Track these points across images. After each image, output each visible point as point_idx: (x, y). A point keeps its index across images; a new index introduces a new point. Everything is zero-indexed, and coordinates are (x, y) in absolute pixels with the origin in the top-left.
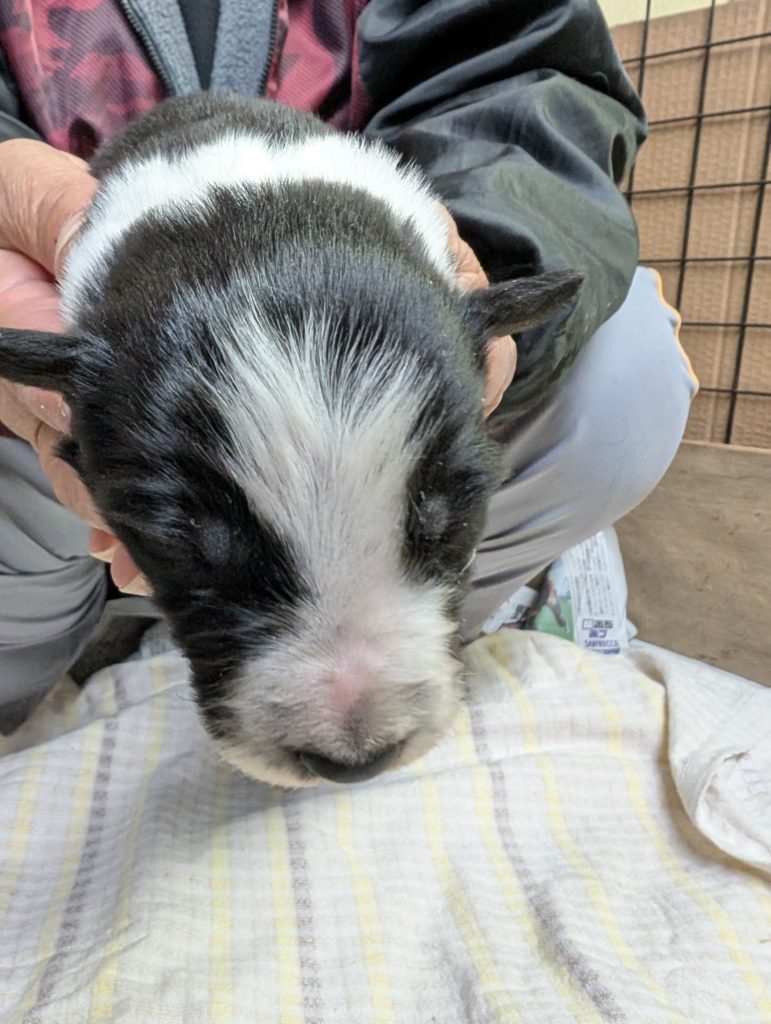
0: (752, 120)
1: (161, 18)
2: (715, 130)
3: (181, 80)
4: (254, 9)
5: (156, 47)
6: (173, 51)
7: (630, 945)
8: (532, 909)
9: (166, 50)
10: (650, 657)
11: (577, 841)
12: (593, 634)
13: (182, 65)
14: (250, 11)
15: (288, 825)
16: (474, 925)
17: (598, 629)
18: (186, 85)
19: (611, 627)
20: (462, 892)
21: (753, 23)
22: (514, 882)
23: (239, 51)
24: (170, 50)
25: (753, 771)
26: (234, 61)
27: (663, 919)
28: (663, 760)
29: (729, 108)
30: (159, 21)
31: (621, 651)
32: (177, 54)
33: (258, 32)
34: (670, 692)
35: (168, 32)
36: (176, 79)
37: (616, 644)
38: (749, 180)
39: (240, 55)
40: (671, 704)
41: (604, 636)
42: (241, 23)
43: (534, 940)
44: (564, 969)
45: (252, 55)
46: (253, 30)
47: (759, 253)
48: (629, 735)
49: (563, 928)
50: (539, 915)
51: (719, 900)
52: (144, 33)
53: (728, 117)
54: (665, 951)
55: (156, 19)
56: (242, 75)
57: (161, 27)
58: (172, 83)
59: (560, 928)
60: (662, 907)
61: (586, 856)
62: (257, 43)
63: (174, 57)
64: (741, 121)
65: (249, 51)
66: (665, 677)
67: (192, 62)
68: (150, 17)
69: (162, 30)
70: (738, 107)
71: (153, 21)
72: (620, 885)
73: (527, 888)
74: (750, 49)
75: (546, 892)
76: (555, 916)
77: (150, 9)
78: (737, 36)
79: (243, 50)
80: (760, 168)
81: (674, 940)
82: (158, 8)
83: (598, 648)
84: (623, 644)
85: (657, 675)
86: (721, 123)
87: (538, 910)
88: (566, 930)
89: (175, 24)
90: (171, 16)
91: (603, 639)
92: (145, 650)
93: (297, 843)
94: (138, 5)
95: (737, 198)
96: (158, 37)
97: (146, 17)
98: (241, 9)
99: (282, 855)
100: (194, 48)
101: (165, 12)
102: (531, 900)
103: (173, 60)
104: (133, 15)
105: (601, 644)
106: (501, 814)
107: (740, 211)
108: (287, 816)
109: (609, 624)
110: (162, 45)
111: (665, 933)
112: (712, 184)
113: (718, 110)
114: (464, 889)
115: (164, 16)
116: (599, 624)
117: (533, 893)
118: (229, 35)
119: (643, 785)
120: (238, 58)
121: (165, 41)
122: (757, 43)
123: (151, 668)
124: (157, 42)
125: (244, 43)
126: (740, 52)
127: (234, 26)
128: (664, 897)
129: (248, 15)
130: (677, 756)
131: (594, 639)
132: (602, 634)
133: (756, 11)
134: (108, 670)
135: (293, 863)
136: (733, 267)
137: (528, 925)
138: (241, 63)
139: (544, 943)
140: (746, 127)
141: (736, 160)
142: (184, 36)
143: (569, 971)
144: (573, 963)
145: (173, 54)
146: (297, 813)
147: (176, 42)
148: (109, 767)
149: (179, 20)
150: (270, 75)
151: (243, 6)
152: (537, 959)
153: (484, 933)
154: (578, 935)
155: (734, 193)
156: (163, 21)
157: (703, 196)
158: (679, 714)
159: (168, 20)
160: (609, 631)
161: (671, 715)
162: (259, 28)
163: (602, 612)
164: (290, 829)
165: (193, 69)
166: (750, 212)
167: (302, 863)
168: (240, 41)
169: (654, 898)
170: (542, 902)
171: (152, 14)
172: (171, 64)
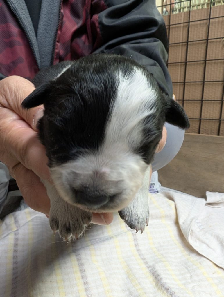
0: (182, 45)
1: (22, 10)
2: (173, 48)
3: (29, 29)
4: (53, 9)
5: (21, 19)
6: (26, 20)
7: (180, 281)
8: (151, 274)
9: (24, 20)
10: (168, 193)
11: (158, 250)
12: (150, 187)
13: (29, 25)
14: (51, 9)
15: (77, 258)
16: (136, 282)
17: (151, 186)
18: (31, 31)
19: (155, 185)
20: (131, 272)
21: (181, 20)
22: (144, 266)
23: (49, 21)
24: (25, 20)
25: (199, 223)
26: (47, 24)
27: (187, 271)
28: (177, 223)
29: (176, 42)
30: (21, 11)
31: (159, 192)
32: (27, 21)
33: (54, 16)
34: (176, 203)
35: (24, 14)
36: (27, 29)
37: (157, 190)
38: (183, 61)
39: (49, 22)
40: (177, 206)
41: (153, 188)
42: (49, 12)
43: (154, 284)
44: (165, 292)
45: (52, 22)
46: (53, 15)
47: (186, 81)
48: (167, 217)
49: (162, 279)
50: (154, 275)
51: (200, 263)
52: (16, 14)
53: (176, 44)
54: (189, 281)
55: (20, 10)
56: (49, 28)
57: (22, 13)
58: (26, 30)
59: (161, 279)
60: (186, 267)
61: (162, 255)
62: (54, 19)
63: (26, 22)
64: (179, 45)
65: (51, 21)
66: (174, 199)
67: (32, 24)
68: (18, 10)
69: (22, 14)
70: (178, 42)
71: (19, 10)
72: (173, 262)
73: (148, 267)
74: (180, 27)
75: (154, 268)
76: (159, 275)
77: (18, 7)
78: (177, 23)
79: (50, 20)
80: (185, 58)
81: (191, 277)
82: (21, 7)
83: (152, 191)
84: (159, 190)
85: (171, 198)
86: (174, 46)
87: (153, 274)
88: (163, 279)
89: (26, 12)
90: (25, 9)
91: (153, 189)
92: (22, 207)
93: (81, 264)
94: (14, 6)
95: (180, 66)
96: (21, 15)
97: (17, 9)
98: (49, 8)
99: (77, 269)
100: (32, 20)
101: (23, 8)
102: (150, 271)
103: (26, 23)
104: (13, 8)
105: (153, 190)
106: (137, 245)
107: (181, 70)
108: (77, 256)
109: (154, 184)
110: (23, 18)
111: (188, 275)
112: (173, 62)
113: (173, 43)
114: (131, 271)
115: (23, 9)
116: (152, 184)
117: (150, 269)
118: (45, 16)
119: (173, 231)
120: (49, 23)
121: (23, 17)
122: (182, 25)
123: (25, 213)
124: (21, 17)
125: (50, 19)
126: (178, 27)
127: (47, 13)
128: (185, 264)
129: (51, 10)
130: (181, 222)
131: (151, 189)
132: (152, 187)
133: (181, 16)
134: (11, 214)
135: (81, 271)
136: (180, 85)
137: (151, 279)
138: (49, 24)
139: (157, 284)
140: (181, 47)
141: (179, 56)
142: (29, 16)
143: (167, 292)
144: (167, 290)
145: (26, 21)
146: (79, 254)
147: (27, 18)
148: (17, 247)
149: (27, 11)
150: (59, 29)
151: (49, 7)
152: (156, 289)
153: (140, 284)
154: (167, 280)
155: (178, 65)
156: (22, 11)
157: (170, 65)
158: (180, 209)
159: (24, 11)
160: (155, 186)
161: (177, 209)
162: (54, 15)
163: (152, 181)
164: (78, 260)
165: (32, 26)
166: (183, 70)
167: (84, 270)
168: (49, 18)
169: (183, 265)
170: (154, 271)
171: (19, 8)
172: (26, 24)
